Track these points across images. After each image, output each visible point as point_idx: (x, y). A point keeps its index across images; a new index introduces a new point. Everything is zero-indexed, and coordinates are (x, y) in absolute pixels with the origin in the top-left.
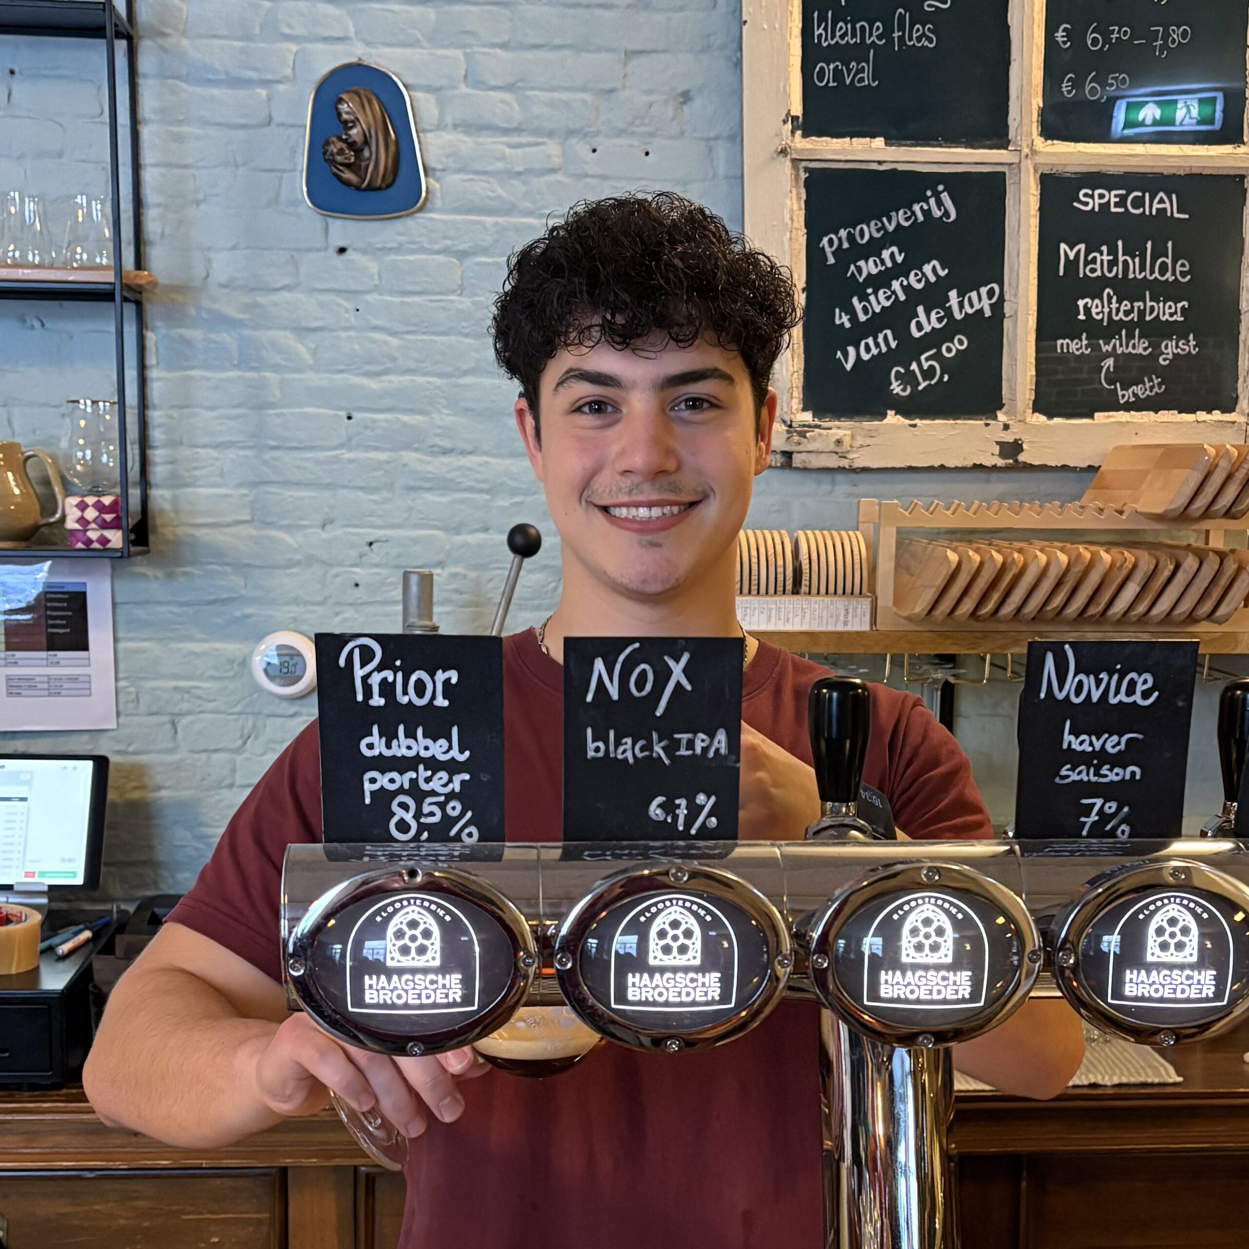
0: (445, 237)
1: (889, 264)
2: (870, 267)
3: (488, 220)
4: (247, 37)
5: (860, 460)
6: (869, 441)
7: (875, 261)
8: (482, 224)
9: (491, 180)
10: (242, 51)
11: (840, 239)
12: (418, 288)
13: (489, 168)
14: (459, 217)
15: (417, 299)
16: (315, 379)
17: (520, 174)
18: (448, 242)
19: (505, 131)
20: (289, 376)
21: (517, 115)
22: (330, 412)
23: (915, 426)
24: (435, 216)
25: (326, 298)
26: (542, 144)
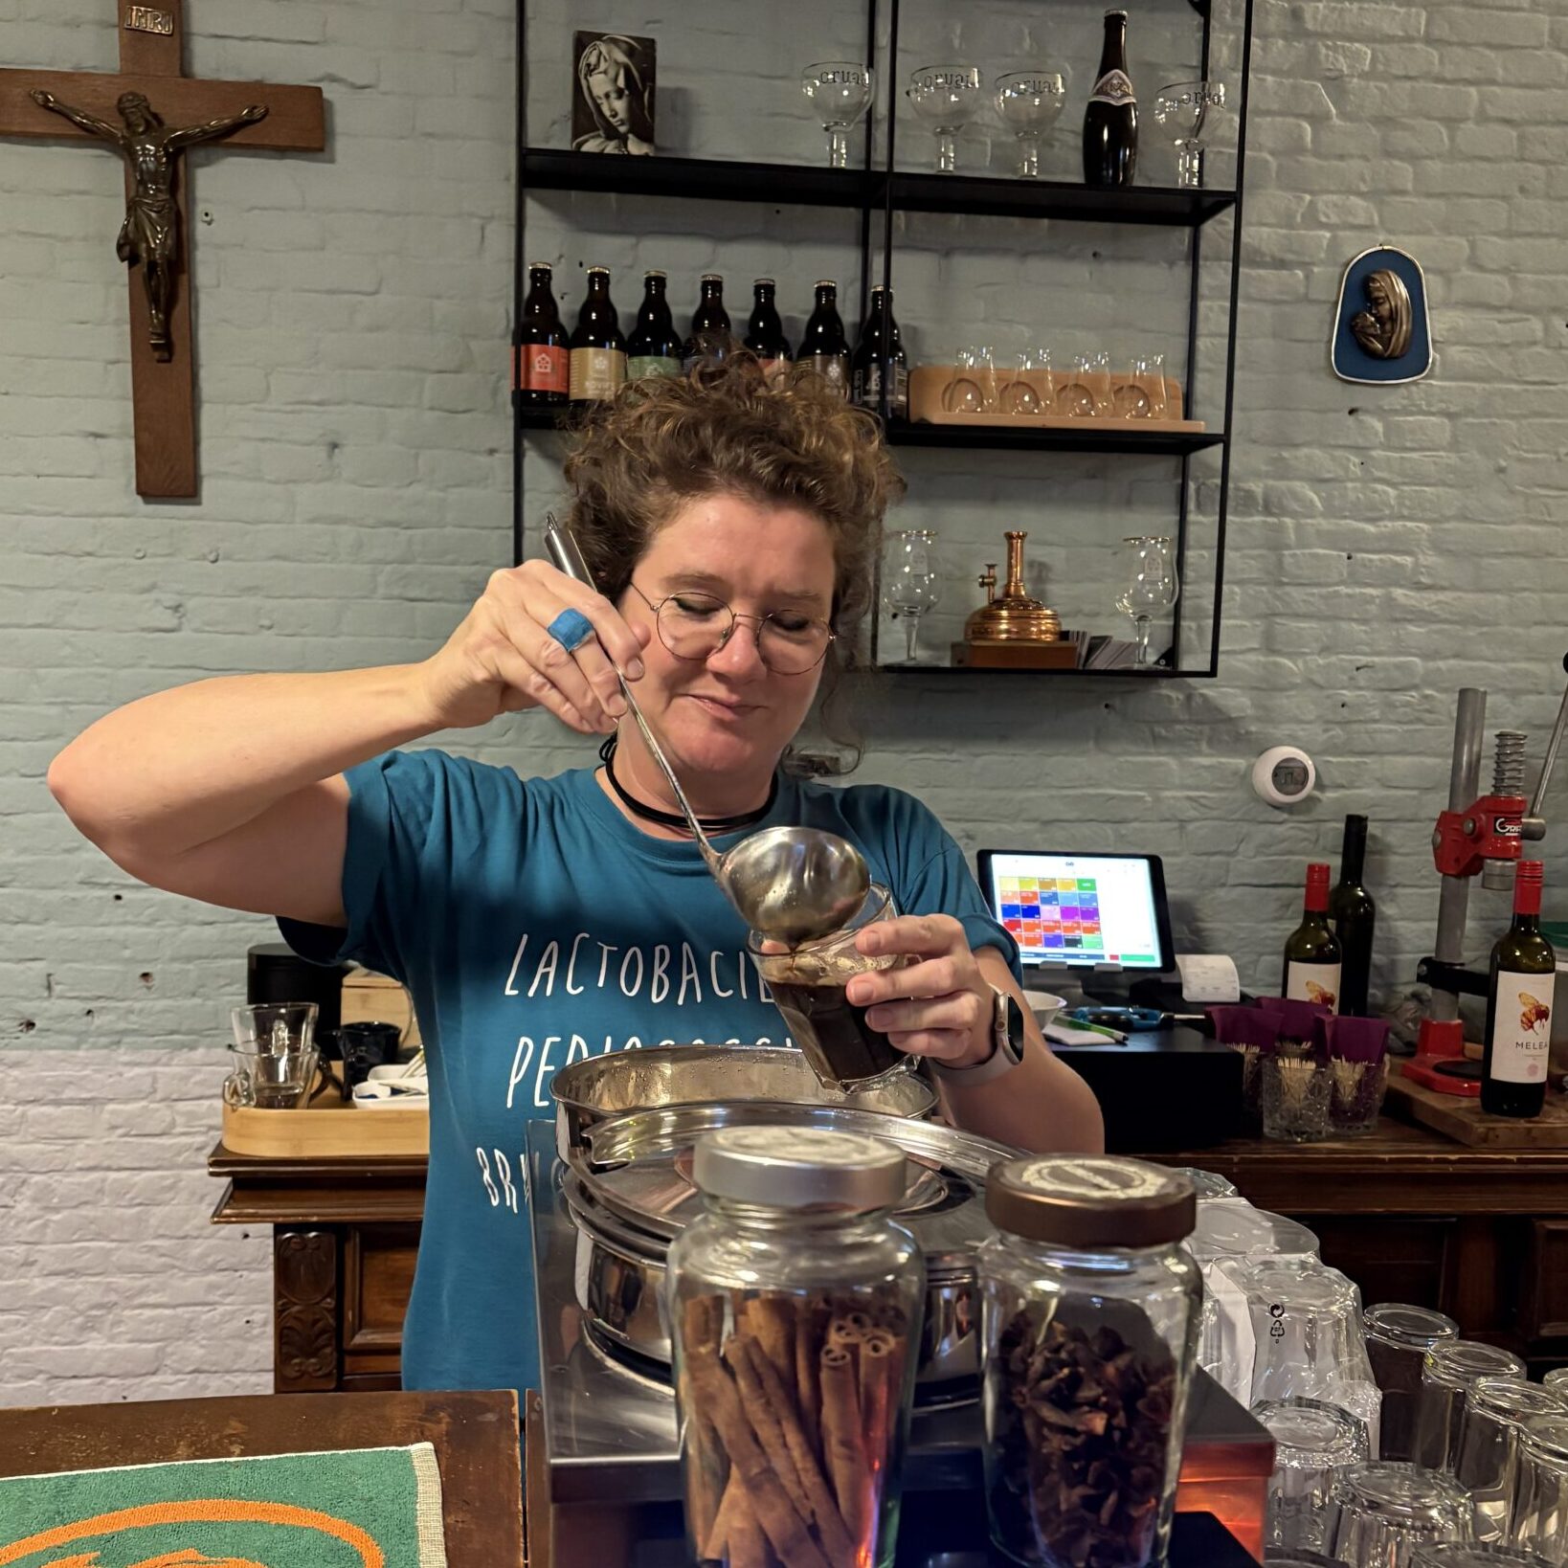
0: (1442, 401)
3: (1477, 386)
4: (1291, 226)
8: (1473, 389)
9: (1482, 351)
10: (1285, 237)
12: (1414, 445)
13: (1482, 341)
14: (1453, 384)
15: (1415, 455)
16: (1324, 524)
17: (1506, 346)
18: (1444, 406)
19: (1498, 309)
20: (1303, 521)
21: (1508, 293)
22: (1335, 553)
24: (1437, 382)
25: (1338, 453)
26: (1527, 320)
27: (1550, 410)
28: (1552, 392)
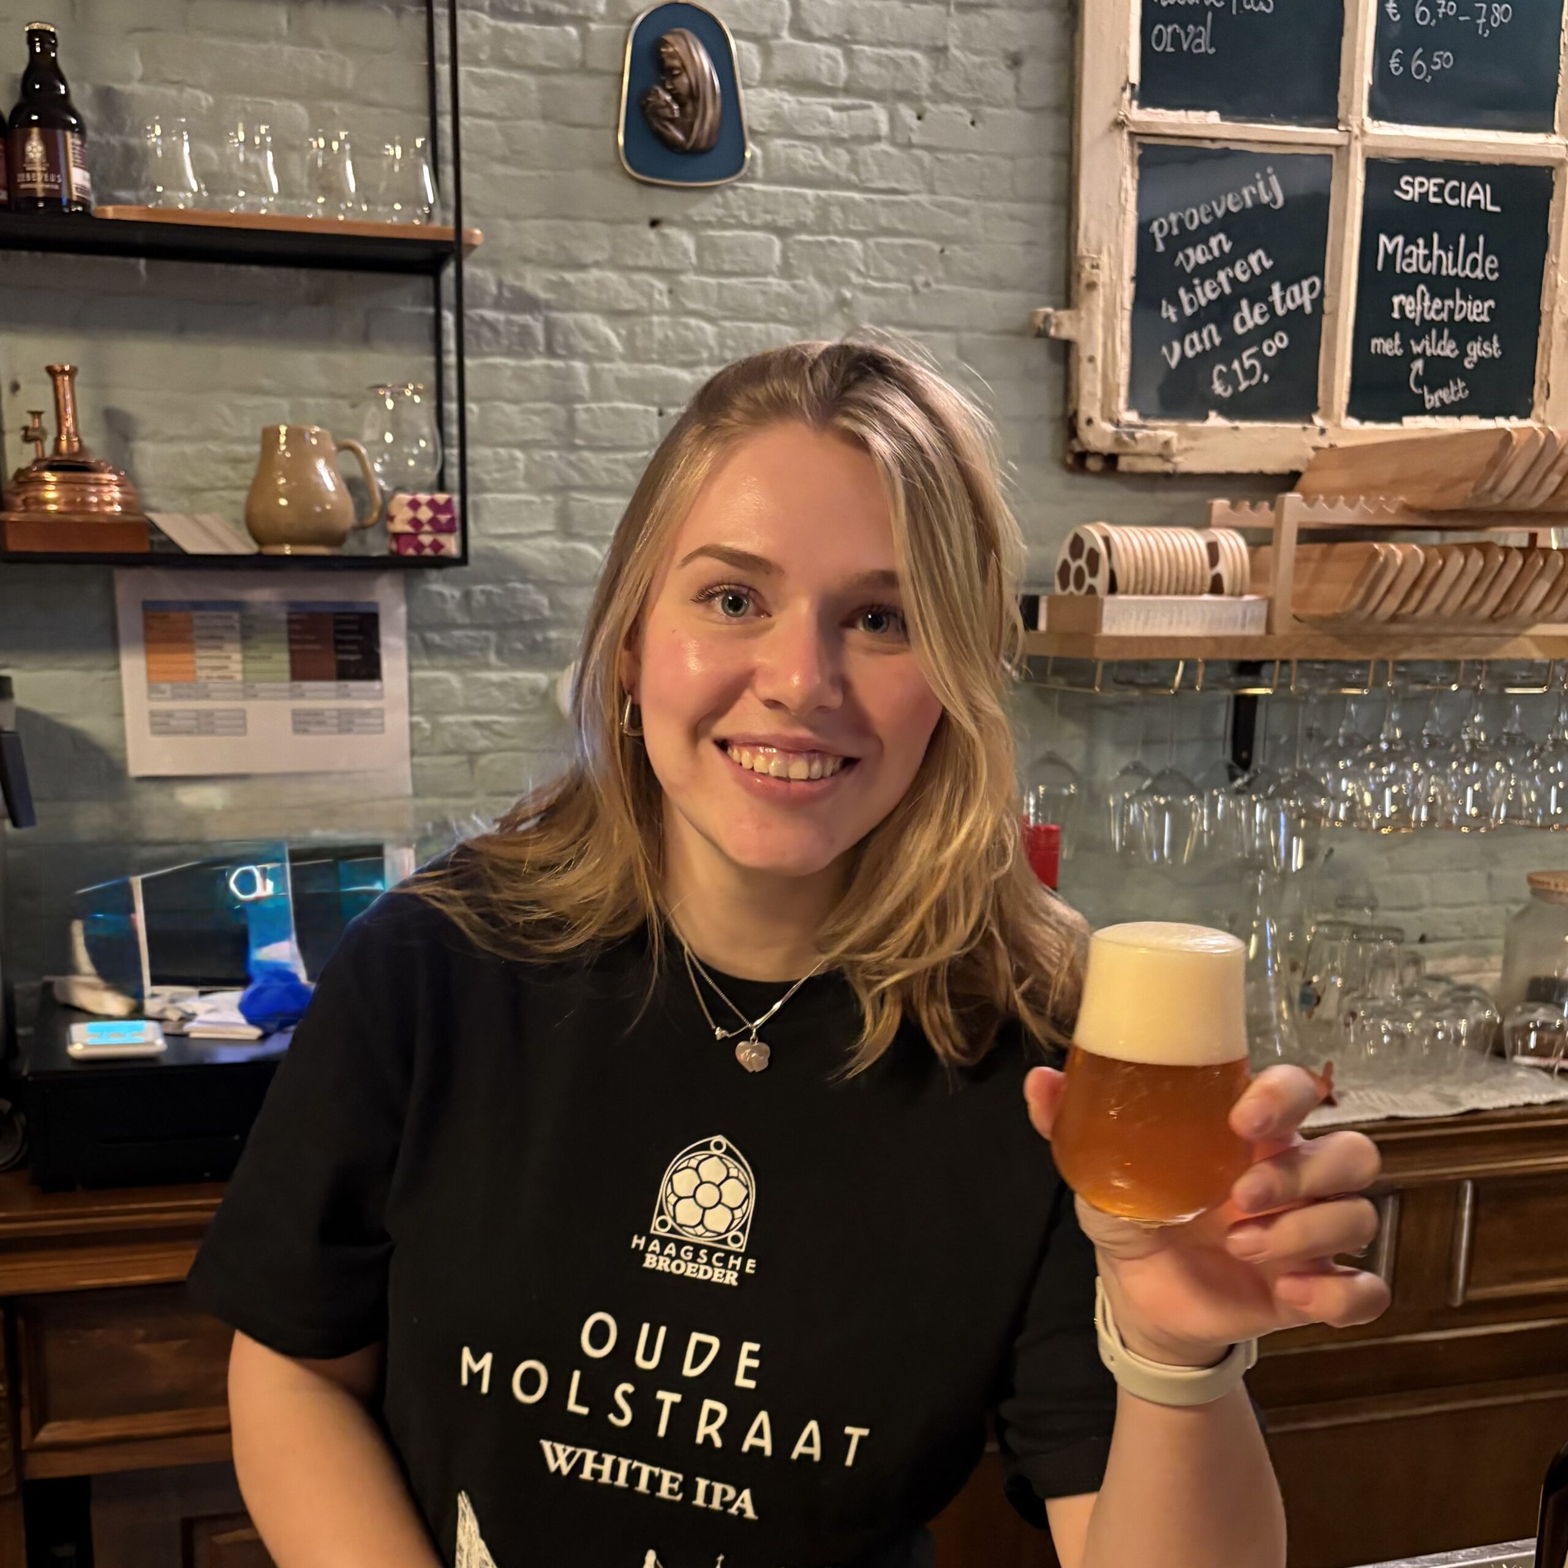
0: (767, 212)
1: (1216, 253)
2: (1197, 256)
3: (810, 193)
5: (1186, 463)
7: (1203, 250)
8: (803, 197)
9: (814, 146)
11: (1170, 225)
12: (737, 269)
13: (814, 132)
14: (780, 189)
16: (624, 369)
17: (845, 141)
18: (769, 217)
19: (830, 91)
20: (598, 365)
21: (843, 72)
22: (640, 407)
23: (1236, 428)
24: (756, 186)
25: (637, 277)
26: (869, 107)
27: (901, 227)
28: (903, 203)
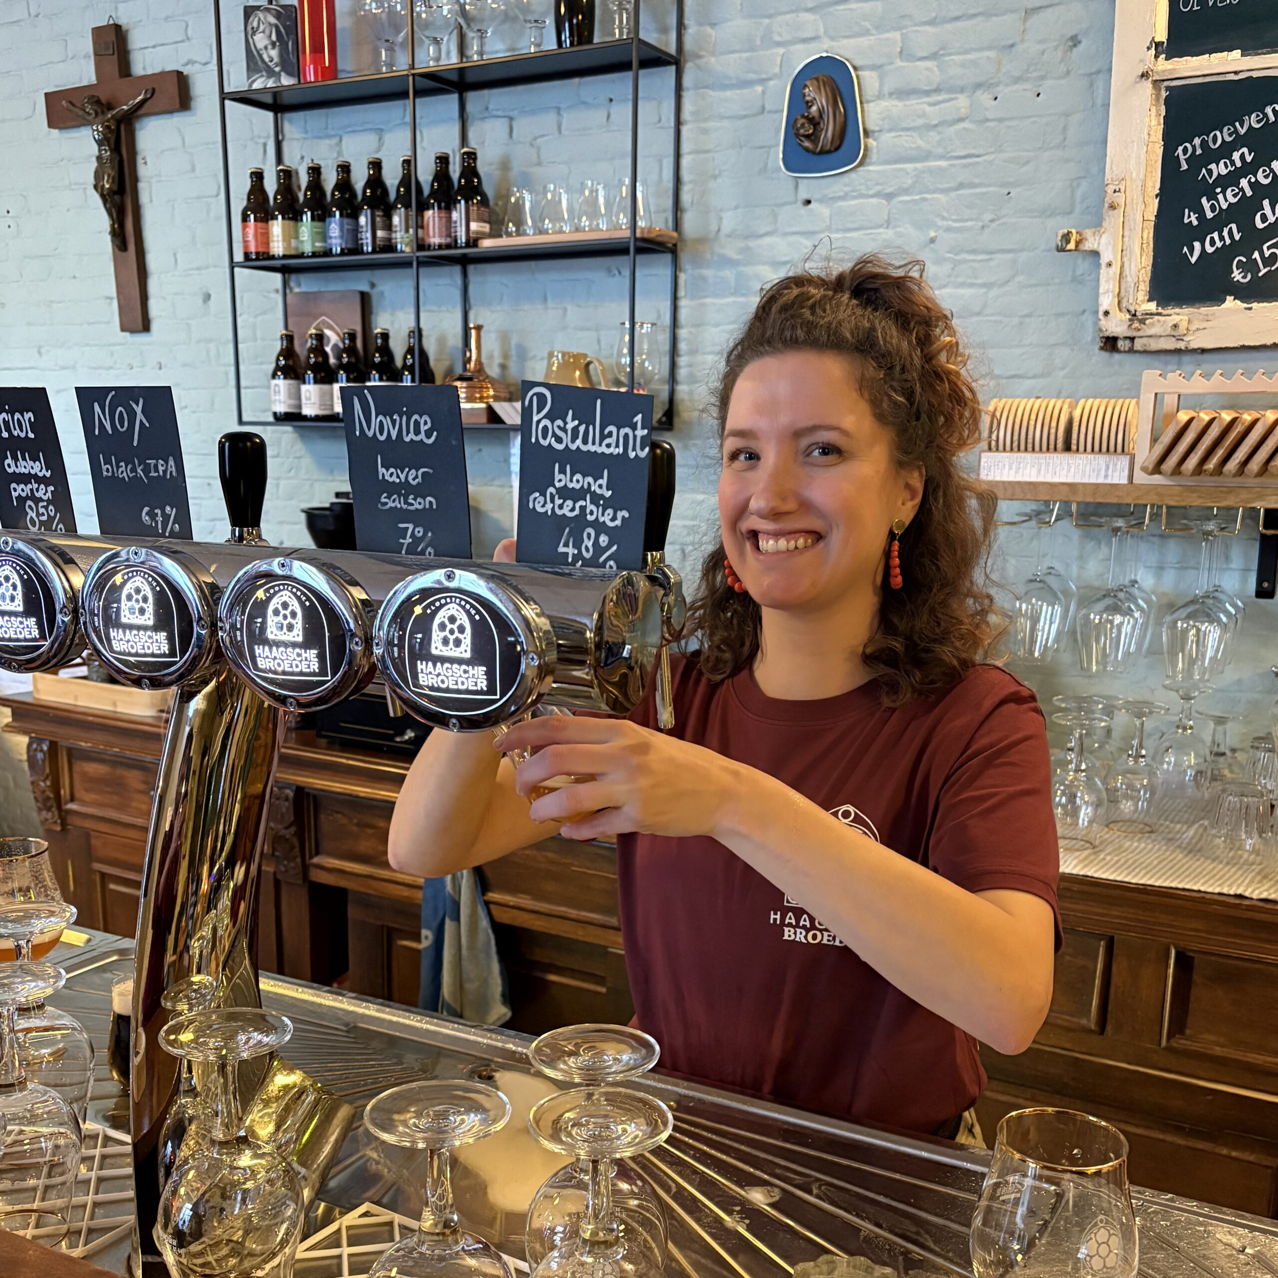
0: (877, 184)
1: (1239, 164)
2: (1220, 169)
3: (909, 166)
4: (752, 49)
5: (1196, 342)
6: (1205, 324)
7: (1225, 163)
8: (904, 170)
9: (914, 134)
10: (748, 60)
11: (1194, 147)
12: (856, 225)
13: (913, 125)
14: (888, 167)
15: (855, 234)
17: (936, 126)
18: (879, 188)
19: (927, 93)
23: (1250, 309)
24: (871, 168)
26: (956, 99)
27: (977, 181)
28: (978, 163)
